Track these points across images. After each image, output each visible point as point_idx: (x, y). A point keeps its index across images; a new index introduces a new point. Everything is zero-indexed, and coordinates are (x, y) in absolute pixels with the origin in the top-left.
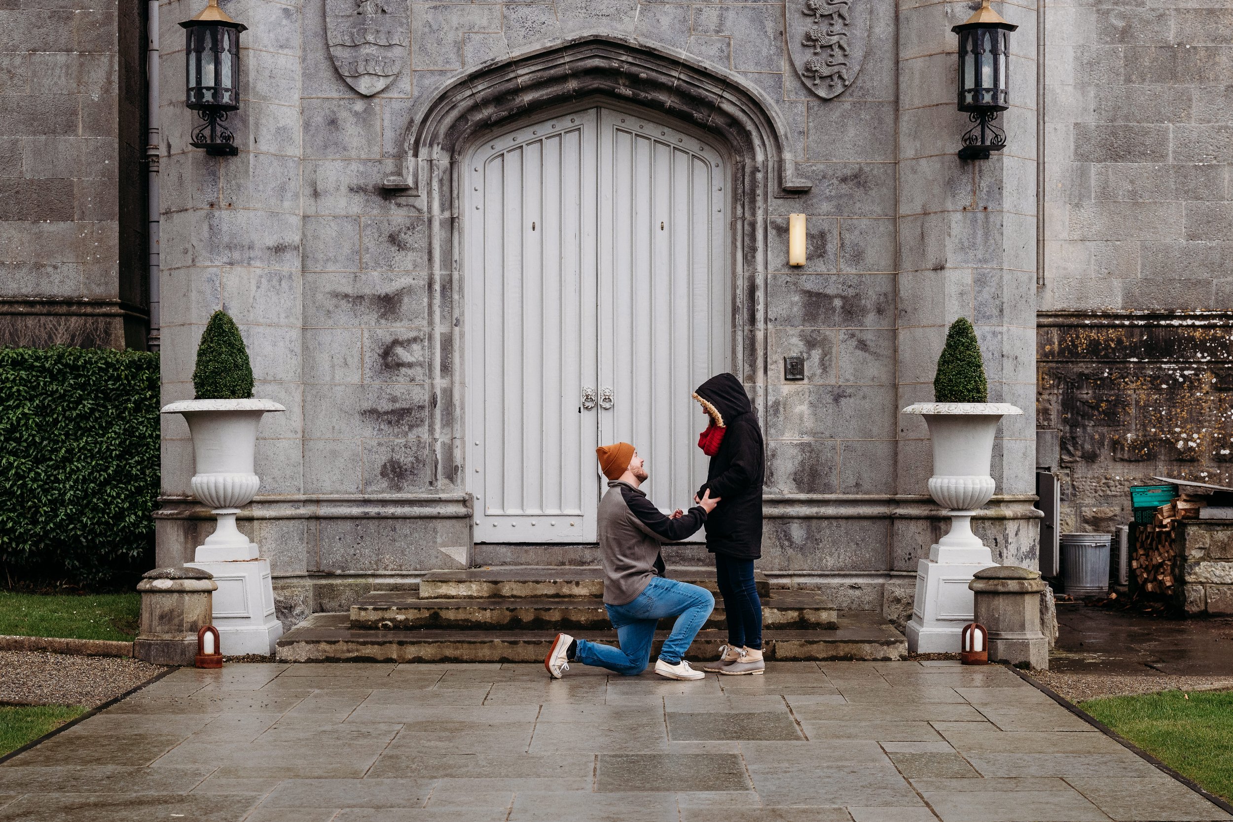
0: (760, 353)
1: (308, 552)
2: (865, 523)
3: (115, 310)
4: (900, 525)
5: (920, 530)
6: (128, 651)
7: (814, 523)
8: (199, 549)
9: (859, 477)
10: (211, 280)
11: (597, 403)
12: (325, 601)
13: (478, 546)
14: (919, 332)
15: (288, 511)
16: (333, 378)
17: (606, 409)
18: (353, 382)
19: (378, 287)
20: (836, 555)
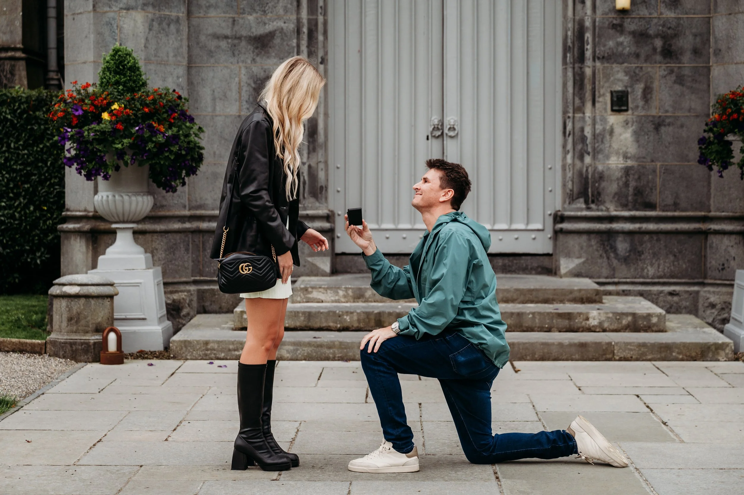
0: (588, 87)
1: (193, 261)
2: (682, 237)
3: (19, 54)
4: (714, 240)
5: (732, 243)
6: (41, 349)
7: (637, 237)
8: (101, 258)
9: (677, 197)
10: (109, 24)
11: (442, 133)
12: (207, 304)
13: (339, 257)
14: (732, 68)
15: (177, 226)
16: (214, 109)
17: (451, 137)
18: (231, 113)
19: (253, 30)
20: (656, 265)
